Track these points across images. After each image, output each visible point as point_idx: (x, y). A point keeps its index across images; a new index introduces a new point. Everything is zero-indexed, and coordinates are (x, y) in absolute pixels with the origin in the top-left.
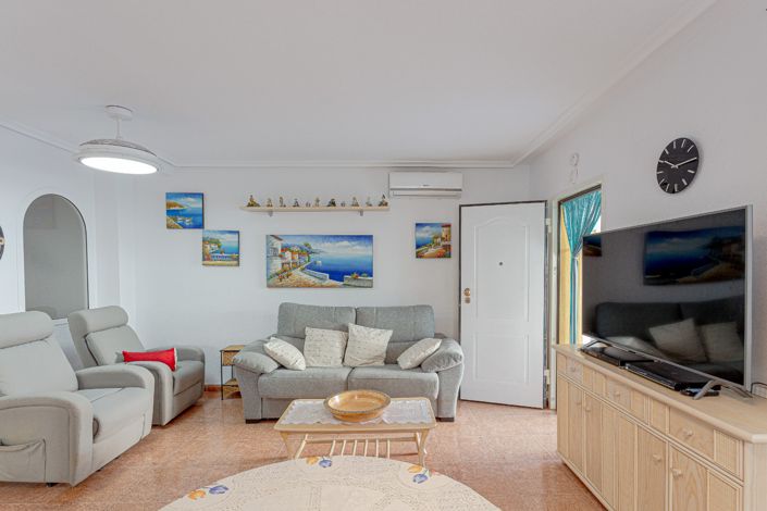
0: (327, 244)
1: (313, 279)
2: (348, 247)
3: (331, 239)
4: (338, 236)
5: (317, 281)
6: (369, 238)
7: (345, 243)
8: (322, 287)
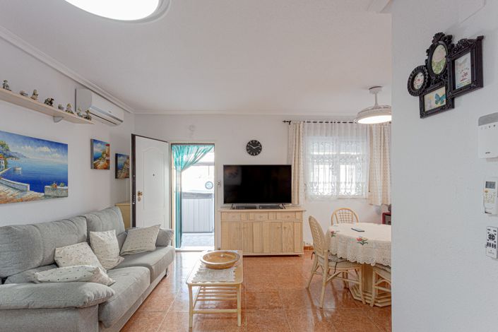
0: (28, 148)
1: (12, 191)
2: (47, 153)
3: (32, 142)
4: (39, 140)
5: (16, 193)
6: (65, 146)
7: (46, 149)
8: (22, 200)
